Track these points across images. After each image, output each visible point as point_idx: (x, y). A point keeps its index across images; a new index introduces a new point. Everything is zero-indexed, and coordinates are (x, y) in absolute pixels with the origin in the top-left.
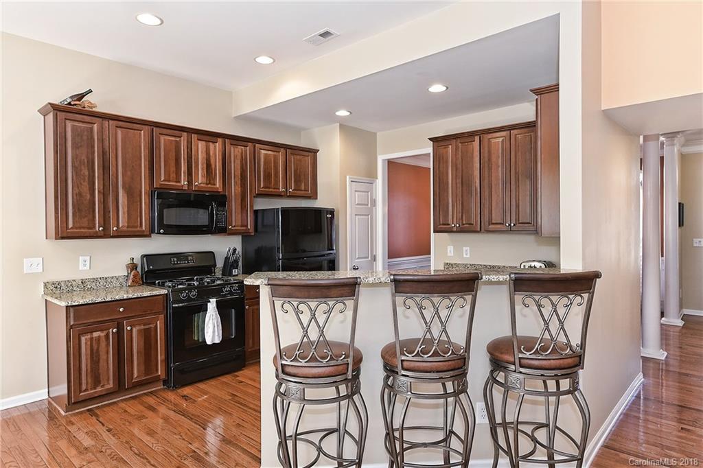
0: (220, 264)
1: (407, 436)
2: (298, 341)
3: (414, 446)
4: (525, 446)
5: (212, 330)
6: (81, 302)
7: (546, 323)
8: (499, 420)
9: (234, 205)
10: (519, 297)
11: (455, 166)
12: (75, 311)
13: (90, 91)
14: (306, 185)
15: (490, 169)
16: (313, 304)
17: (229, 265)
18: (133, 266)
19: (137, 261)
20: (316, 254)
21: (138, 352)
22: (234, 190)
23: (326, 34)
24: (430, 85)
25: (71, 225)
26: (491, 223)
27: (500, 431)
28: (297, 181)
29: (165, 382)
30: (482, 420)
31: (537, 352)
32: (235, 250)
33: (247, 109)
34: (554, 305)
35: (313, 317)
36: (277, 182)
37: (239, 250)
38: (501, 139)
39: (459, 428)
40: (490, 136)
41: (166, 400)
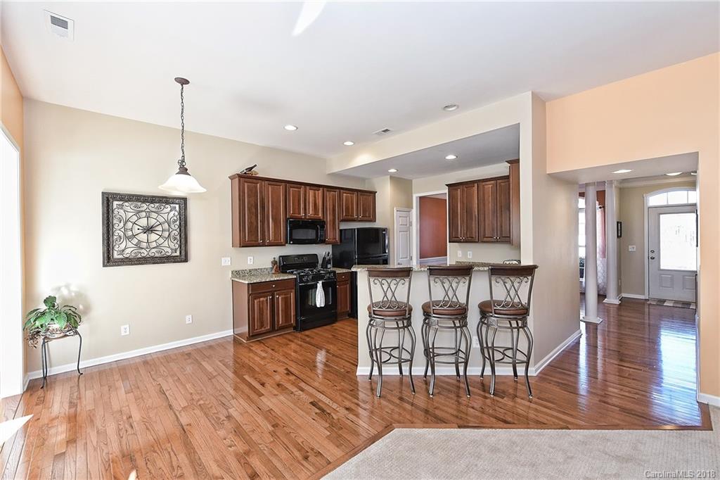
0: (320, 262)
1: (436, 351)
2: (381, 300)
3: (438, 355)
4: (498, 356)
5: (319, 299)
6: (255, 281)
7: (508, 292)
8: (485, 346)
9: (329, 227)
10: (493, 278)
11: (462, 203)
12: (253, 286)
13: (255, 166)
14: (369, 214)
15: (484, 205)
16: (389, 280)
17: (325, 262)
18: (274, 263)
19: (277, 259)
20: (377, 255)
21: (282, 310)
22: (329, 218)
23: (387, 130)
24: (447, 156)
25: (247, 239)
26: (484, 237)
27: (486, 351)
28: (364, 211)
29: (295, 328)
30: (475, 345)
31: (503, 306)
32: (329, 253)
33: (336, 169)
34: (513, 283)
35: (389, 287)
36: (353, 213)
37: (331, 253)
38: (490, 186)
39: (463, 348)
40: (484, 183)
41: (296, 337)
